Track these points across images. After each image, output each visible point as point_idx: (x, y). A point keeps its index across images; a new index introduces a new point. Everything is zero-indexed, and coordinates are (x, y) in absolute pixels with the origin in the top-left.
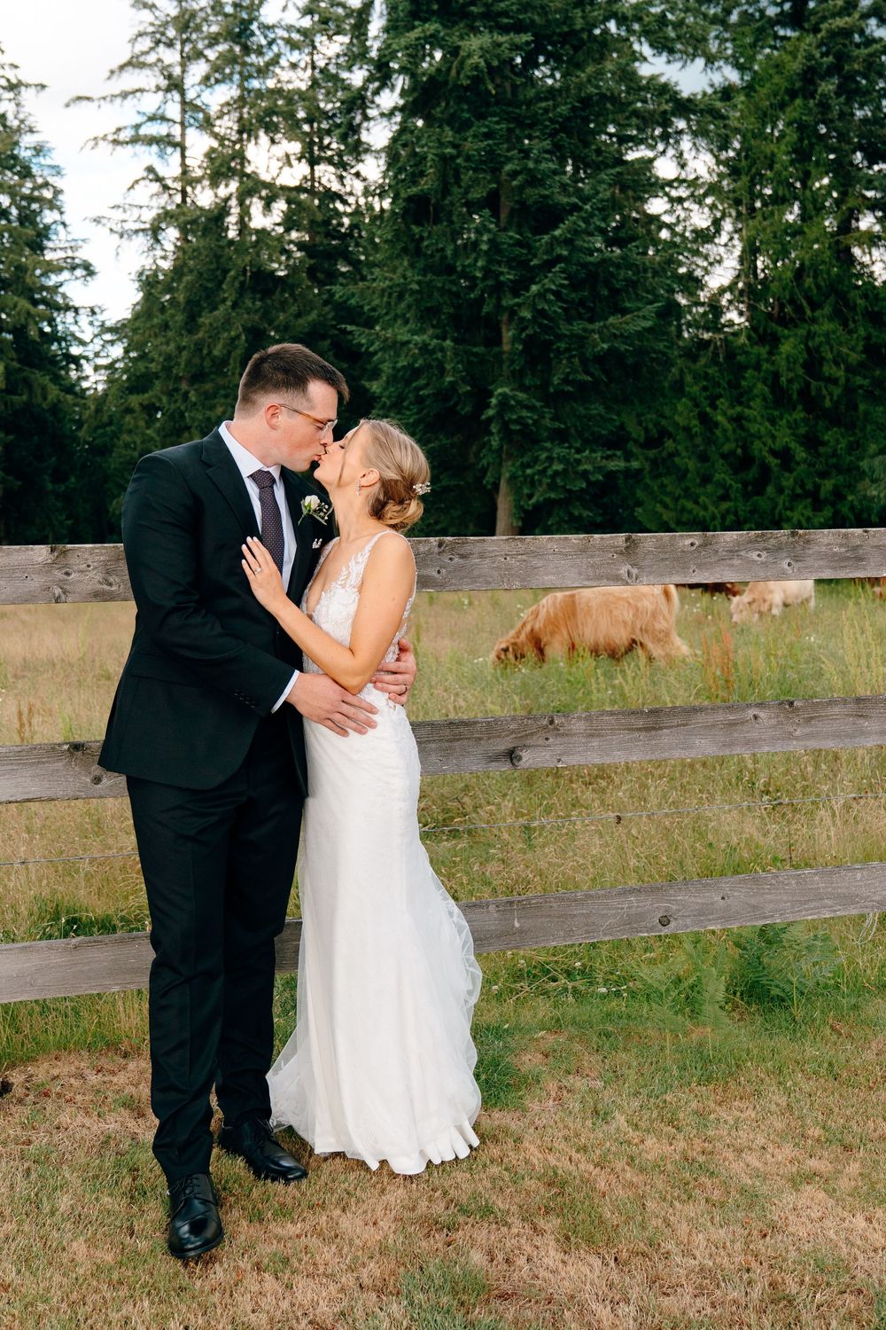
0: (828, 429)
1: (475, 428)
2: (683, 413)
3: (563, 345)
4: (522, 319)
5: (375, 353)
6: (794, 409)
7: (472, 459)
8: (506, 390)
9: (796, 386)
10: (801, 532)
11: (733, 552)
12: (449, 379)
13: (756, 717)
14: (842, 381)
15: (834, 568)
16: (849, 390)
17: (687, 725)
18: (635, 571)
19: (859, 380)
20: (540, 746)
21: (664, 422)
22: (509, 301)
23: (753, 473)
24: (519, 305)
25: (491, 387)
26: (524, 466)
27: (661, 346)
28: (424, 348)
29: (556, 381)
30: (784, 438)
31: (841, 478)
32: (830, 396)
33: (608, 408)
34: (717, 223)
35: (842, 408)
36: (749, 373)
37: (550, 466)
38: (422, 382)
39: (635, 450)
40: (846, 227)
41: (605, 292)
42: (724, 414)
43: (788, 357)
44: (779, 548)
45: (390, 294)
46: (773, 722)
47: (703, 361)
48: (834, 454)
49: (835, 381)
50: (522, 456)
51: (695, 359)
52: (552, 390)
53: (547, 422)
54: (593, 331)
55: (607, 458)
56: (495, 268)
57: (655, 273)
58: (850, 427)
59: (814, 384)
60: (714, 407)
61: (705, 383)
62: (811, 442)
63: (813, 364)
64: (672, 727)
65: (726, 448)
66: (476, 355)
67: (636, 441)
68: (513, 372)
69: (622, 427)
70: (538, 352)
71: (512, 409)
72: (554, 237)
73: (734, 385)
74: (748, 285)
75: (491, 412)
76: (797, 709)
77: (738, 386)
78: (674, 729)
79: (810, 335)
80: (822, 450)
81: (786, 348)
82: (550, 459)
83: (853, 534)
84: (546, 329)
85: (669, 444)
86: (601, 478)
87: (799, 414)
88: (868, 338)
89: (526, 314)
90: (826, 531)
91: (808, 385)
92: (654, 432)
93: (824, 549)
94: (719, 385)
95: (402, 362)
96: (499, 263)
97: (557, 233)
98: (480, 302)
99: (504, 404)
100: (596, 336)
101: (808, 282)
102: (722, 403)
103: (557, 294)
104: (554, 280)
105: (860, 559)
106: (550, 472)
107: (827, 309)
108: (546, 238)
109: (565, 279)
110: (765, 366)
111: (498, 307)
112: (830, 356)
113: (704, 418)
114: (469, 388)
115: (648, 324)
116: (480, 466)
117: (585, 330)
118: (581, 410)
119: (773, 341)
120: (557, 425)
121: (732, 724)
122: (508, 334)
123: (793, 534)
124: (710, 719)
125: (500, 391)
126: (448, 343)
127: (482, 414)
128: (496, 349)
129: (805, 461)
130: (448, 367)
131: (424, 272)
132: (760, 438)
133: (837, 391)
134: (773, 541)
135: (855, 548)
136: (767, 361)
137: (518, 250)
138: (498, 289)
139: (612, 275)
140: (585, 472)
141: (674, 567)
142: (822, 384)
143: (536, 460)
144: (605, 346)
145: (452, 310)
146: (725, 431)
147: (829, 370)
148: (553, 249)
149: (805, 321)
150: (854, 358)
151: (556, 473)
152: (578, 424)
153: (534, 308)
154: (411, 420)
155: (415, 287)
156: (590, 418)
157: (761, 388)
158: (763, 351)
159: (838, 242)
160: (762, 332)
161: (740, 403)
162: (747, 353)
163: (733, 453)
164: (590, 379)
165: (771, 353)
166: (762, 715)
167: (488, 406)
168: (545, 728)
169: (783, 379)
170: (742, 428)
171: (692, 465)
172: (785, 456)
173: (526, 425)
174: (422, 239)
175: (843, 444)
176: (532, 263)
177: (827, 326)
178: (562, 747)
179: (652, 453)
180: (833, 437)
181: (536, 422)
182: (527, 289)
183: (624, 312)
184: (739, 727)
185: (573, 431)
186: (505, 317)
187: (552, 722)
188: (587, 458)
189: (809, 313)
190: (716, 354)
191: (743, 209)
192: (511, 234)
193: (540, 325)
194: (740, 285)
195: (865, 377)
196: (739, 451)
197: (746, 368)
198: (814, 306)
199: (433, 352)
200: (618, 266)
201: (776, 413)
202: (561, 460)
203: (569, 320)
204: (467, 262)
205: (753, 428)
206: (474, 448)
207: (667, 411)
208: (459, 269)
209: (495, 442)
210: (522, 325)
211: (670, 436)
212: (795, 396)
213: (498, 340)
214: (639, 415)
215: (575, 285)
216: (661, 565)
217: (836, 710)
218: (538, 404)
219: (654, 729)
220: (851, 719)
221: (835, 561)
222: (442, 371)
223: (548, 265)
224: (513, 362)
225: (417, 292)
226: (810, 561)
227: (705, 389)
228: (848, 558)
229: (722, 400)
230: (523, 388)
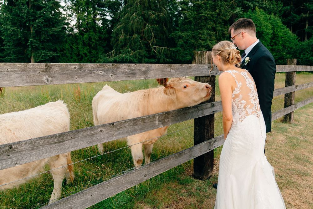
0: (93, 50)
1: (26, 47)
2: (67, 46)
3: (43, 32)
4: (35, 27)
5: (2, 30)
6: (87, 46)
7: (25, 52)
8: (32, 39)
9: (87, 43)
10: (115, 64)
11: (91, 71)
12: (19, 37)
13: (101, 131)
14: (95, 42)
15: (126, 77)
16: (96, 44)
17: (75, 138)
18: (50, 79)
19: (97, 42)
20: (5, 159)
21: (64, 47)
22: (31, 23)
23: (80, 57)
24: (34, 24)
25: (29, 39)
26: (36, 54)
27: (63, 34)
28: (13, 30)
29: (42, 39)
30: (85, 51)
31: (95, 58)
32: (93, 45)
33: (53, 44)
34: (72, 13)
35: (95, 47)
36: (79, 40)
37: (42, 54)
38: (13, 37)
39: (58, 52)
40: (94, 17)
41: (51, 23)
42: (75, 47)
43: (86, 38)
44: (108, 70)
45: (5, 19)
46: (107, 131)
47: (70, 37)
48: (94, 54)
49: (93, 42)
50: (36, 52)
51: (69, 37)
52: (41, 40)
53: (41, 46)
54: (49, 30)
55: (53, 53)
56: (28, 16)
57: (61, 21)
58: (96, 50)
59: (90, 43)
60: (73, 45)
61: (71, 41)
62: (90, 52)
63: (90, 39)
64: (69, 140)
65: (76, 52)
66: (25, 32)
67: (59, 51)
68: (33, 37)
69: (56, 48)
70: (38, 33)
71: (33, 43)
72: (41, 12)
73: (76, 42)
74: (78, 25)
75: (29, 44)
76: (115, 126)
77: (77, 42)
78: (70, 140)
79: (89, 34)
80: (92, 53)
81: (85, 36)
82: (41, 53)
83: (132, 65)
84: (40, 29)
85: (65, 51)
86: (52, 57)
87: (88, 47)
88: (99, 36)
89: (35, 26)
90: (123, 64)
91: (89, 43)
92: (62, 49)
93: (123, 70)
94: (73, 42)
95: (9, 32)
96: (29, 16)
97: (41, 11)
98: (25, 23)
99: (31, 42)
100: (50, 31)
101: (89, 25)
102: (74, 45)
103: (42, 22)
104: (41, 20)
105: (134, 74)
106: (41, 55)
107: (92, 30)
108: (39, 12)
109: (43, 20)
110: (82, 39)
111: (29, 24)
112: (93, 38)
113: (71, 47)
114: (24, 39)
115: (60, 30)
116: (27, 54)
117: (48, 30)
118: (48, 44)
119: (83, 35)
120: (43, 47)
121: (93, 135)
122: (32, 29)
123: (113, 65)
124: (84, 134)
125: (30, 39)
126: (19, 30)
127: (27, 44)
128: (29, 32)
129: (89, 55)
130: (19, 34)
131: (13, 15)
132: (81, 51)
133: (94, 44)
134: (106, 67)
135: (132, 70)
136: (82, 38)
137: (33, 14)
138: (29, 20)
139: (53, 20)
140: (49, 55)
141: (67, 77)
142: (91, 43)
143: (39, 53)
144: (52, 33)
145: (19, 24)
146: (75, 49)
147: (93, 40)
148: (40, 14)
149: (88, 32)
150: (97, 39)
151: (43, 55)
152: (47, 47)
153: (37, 24)
154: (11, 44)
155: (11, 18)
156: (49, 46)
157: (81, 43)
158: (81, 36)
159: (94, 19)
160: (81, 33)
161: (78, 45)
162: (79, 37)
163: (76, 53)
164: (49, 39)
165: (83, 37)
166: (103, 130)
167: (28, 42)
168: (7, 151)
169: (85, 41)
170: (78, 49)
171: (69, 55)
172: (86, 54)
173: (36, 46)
174: (12, 9)
175: (95, 53)
176: (36, 16)
177: (92, 33)
178: (17, 158)
179: (62, 53)
180: (93, 51)
181: (38, 46)
182: (36, 21)
183: (55, 27)
184: (95, 135)
185: (46, 48)
186: (31, 26)
187: (11, 148)
188: (49, 53)
189: (89, 30)
190: (73, 36)
191: (77, 12)
192: (32, 10)
193: (38, 28)
194: (77, 25)
195: (99, 42)
196: (78, 53)
197: (78, 39)
198: (90, 30)
199: (16, 31)
200: (54, 19)
201: (84, 47)
202: (44, 53)
203: (45, 28)
204: (22, 15)
205: (80, 49)
206: (26, 50)
207: (64, 46)
208: (21, 16)
209: (30, 49)
210: (35, 28)
211: (65, 50)
212: (87, 45)
213: (30, 31)
214: (59, 46)
215: (45, 21)
216: (62, 76)
217: (127, 124)
218: (39, 43)
219: (62, 142)
220: (132, 126)
221: (126, 74)
222: (18, 35)
223: (39, 17)
224: (33, 34)
225: (12, 19)
226: (118, 75)
227: (71, 42)
228: (130, 74)
229: (74, 44)
230: (35, 40)
